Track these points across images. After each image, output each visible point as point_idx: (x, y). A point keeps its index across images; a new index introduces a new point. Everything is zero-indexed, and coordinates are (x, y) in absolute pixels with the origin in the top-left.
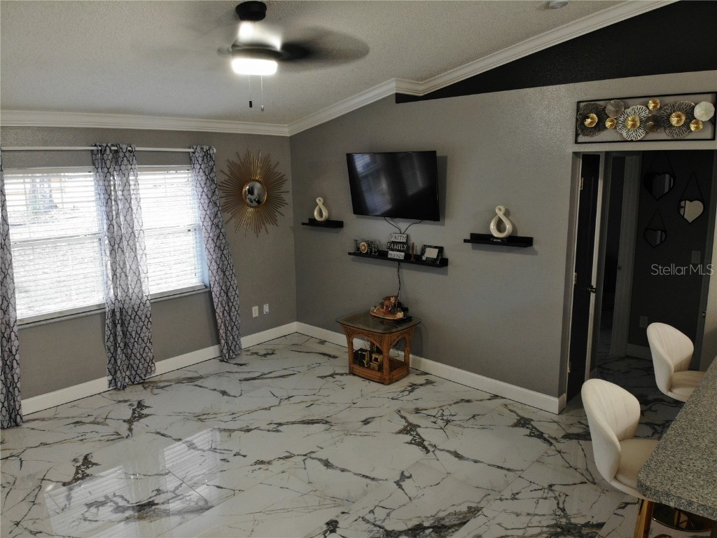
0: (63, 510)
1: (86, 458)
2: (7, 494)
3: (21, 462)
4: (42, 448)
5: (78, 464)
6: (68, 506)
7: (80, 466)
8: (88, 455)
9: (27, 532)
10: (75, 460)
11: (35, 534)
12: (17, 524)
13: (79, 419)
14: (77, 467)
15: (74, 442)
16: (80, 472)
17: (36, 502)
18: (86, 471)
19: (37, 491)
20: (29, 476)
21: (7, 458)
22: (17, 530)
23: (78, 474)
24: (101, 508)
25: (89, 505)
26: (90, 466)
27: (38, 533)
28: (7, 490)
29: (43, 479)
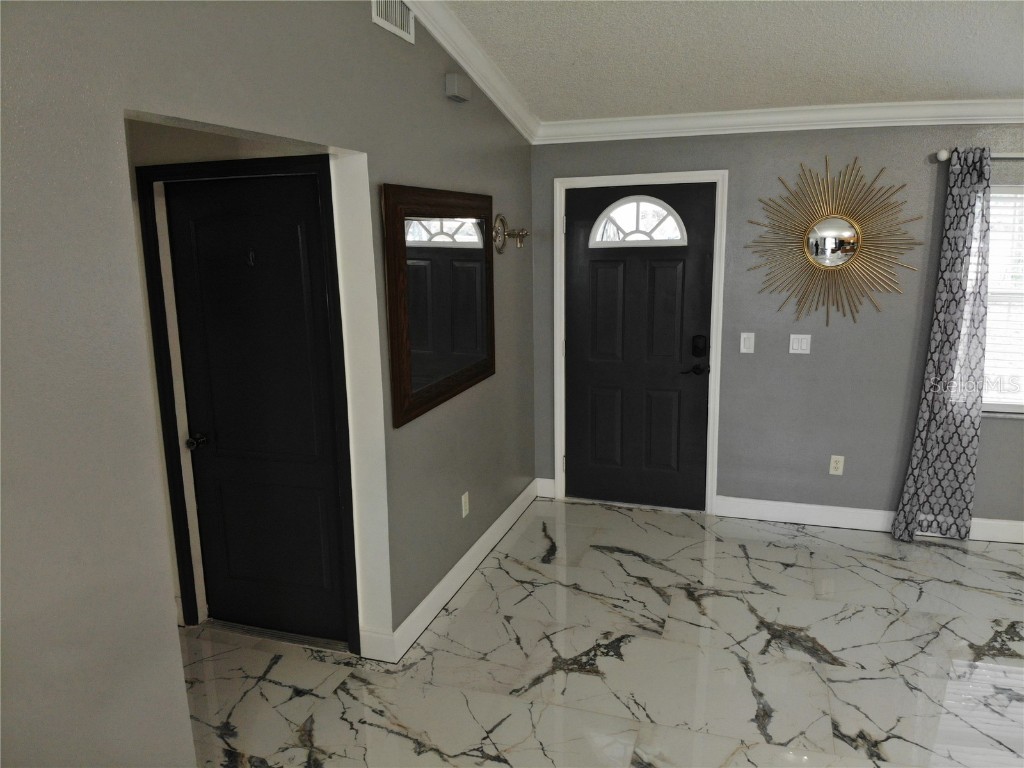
0: (959, 677)
1: (1013, 625)
2: (891, 623)
3: (921, 592)
4: (953, 586)
5: (1000, 629)
6: (967, 676)
7: (1000, 632)
8: (1018, 622)
9: (901, 681)
10: (996, 622)
11: (913, 688)
12: (893, 665)
13: (1017, 571)
14: (997, 632)
15: (1002, 597)
16: (999, 639)
17: (925, 650)
18: (1008, 643)
19: (932, 636)
20: (925, 615)
21: (903, 580)
22: (889, 672)
23: (996, 641)
24: (1014, 703)
25: (999, 690)
26: (1016, 639)
27: (916, 688)
28: (892, 618)
29: (944, 626)
